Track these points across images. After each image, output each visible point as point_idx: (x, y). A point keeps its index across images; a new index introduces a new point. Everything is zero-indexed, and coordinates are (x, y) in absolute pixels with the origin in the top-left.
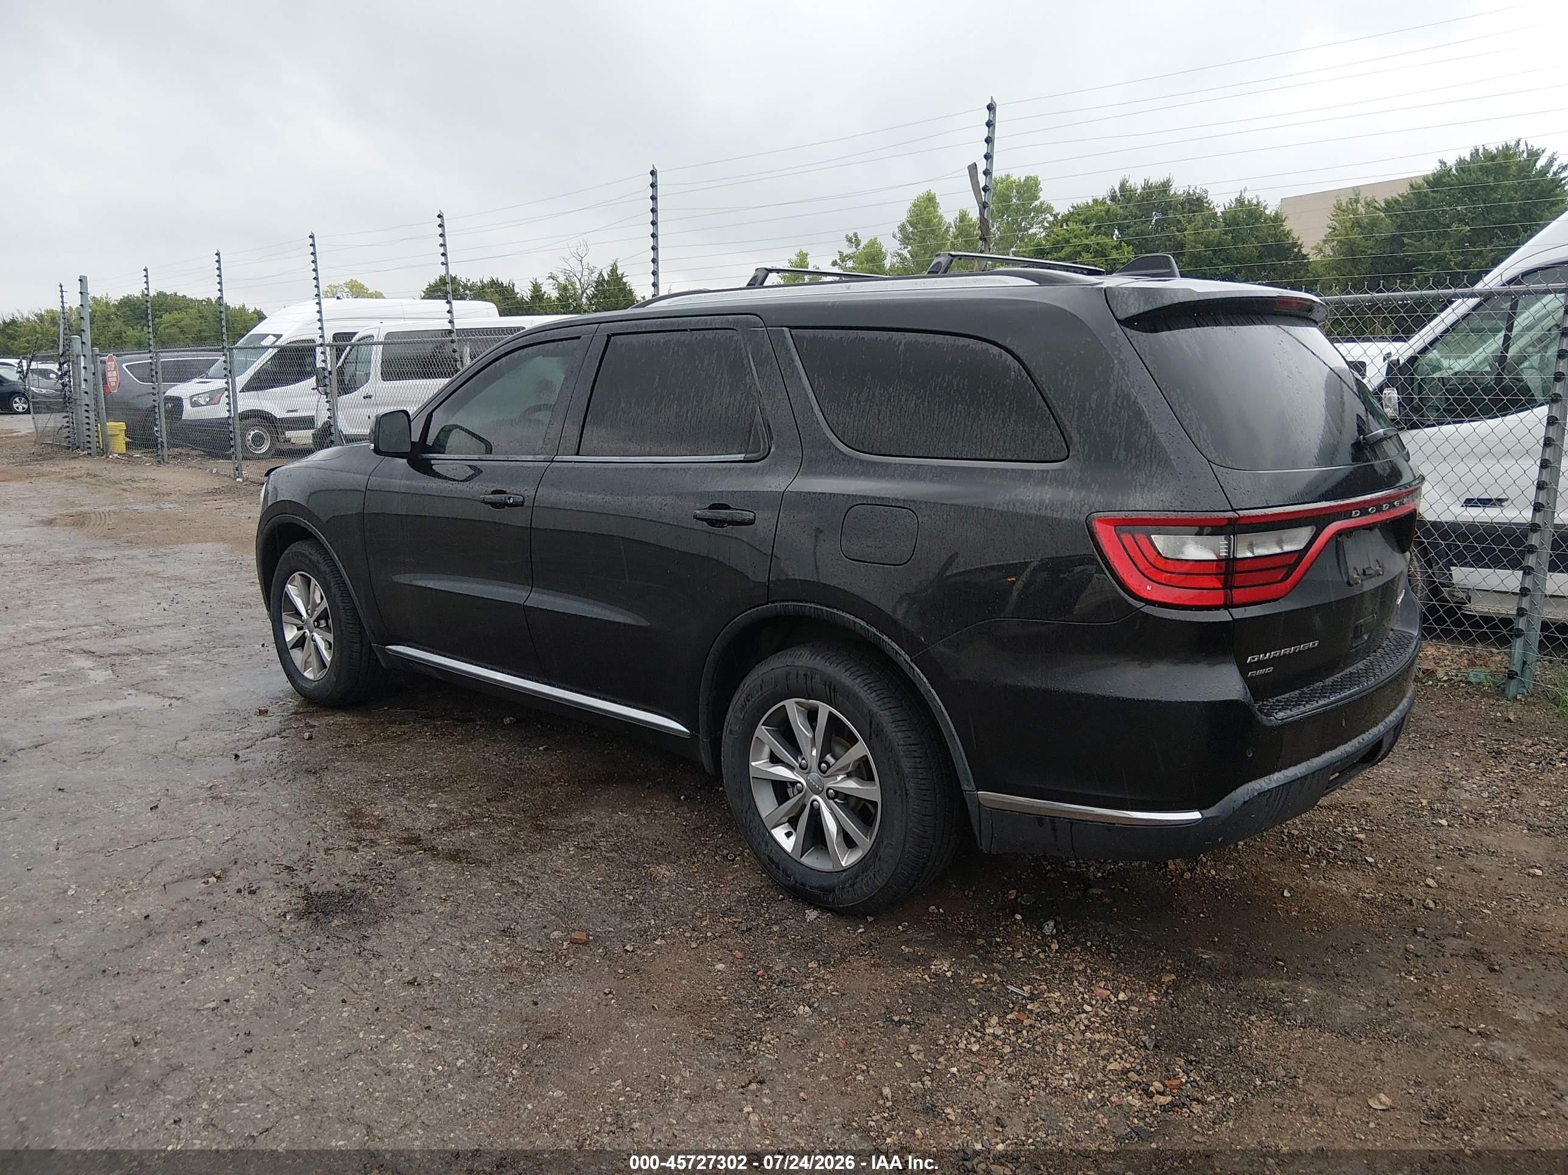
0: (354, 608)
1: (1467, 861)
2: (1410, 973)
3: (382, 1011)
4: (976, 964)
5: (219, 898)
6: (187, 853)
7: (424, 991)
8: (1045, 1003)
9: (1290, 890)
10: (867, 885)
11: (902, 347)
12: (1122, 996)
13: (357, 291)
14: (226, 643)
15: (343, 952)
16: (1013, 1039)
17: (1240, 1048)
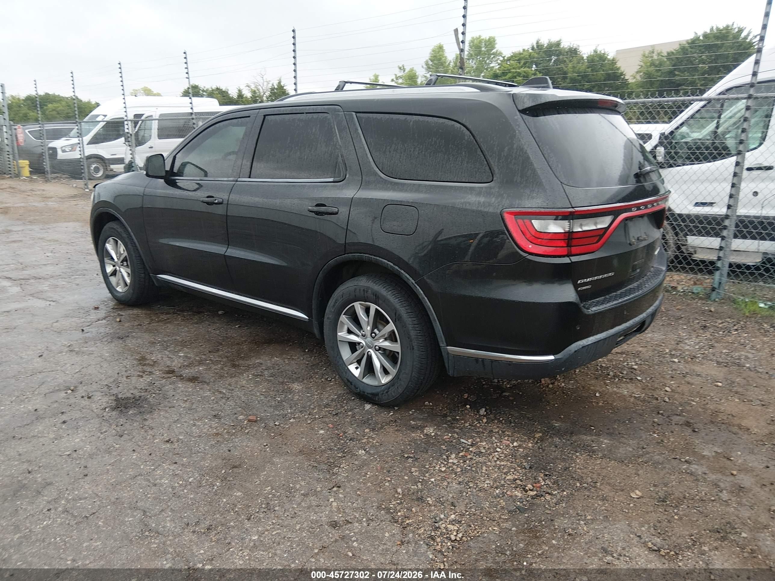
0: (140, 256)
1: (686, 379)
2: (654, 433)
3: (153, 455)
4: (446, 429)
5: (72, 401)
6: (56, 379)
7: (174, 445)
8: (478, 448)
9: (600, 393)
10: (394, 392)
11: (411, 123)
12: (515, 444)
13: (148, 92)
14: (78, 273)
15: (134, 427)
16: (462, 464)
17: (571, 468)
